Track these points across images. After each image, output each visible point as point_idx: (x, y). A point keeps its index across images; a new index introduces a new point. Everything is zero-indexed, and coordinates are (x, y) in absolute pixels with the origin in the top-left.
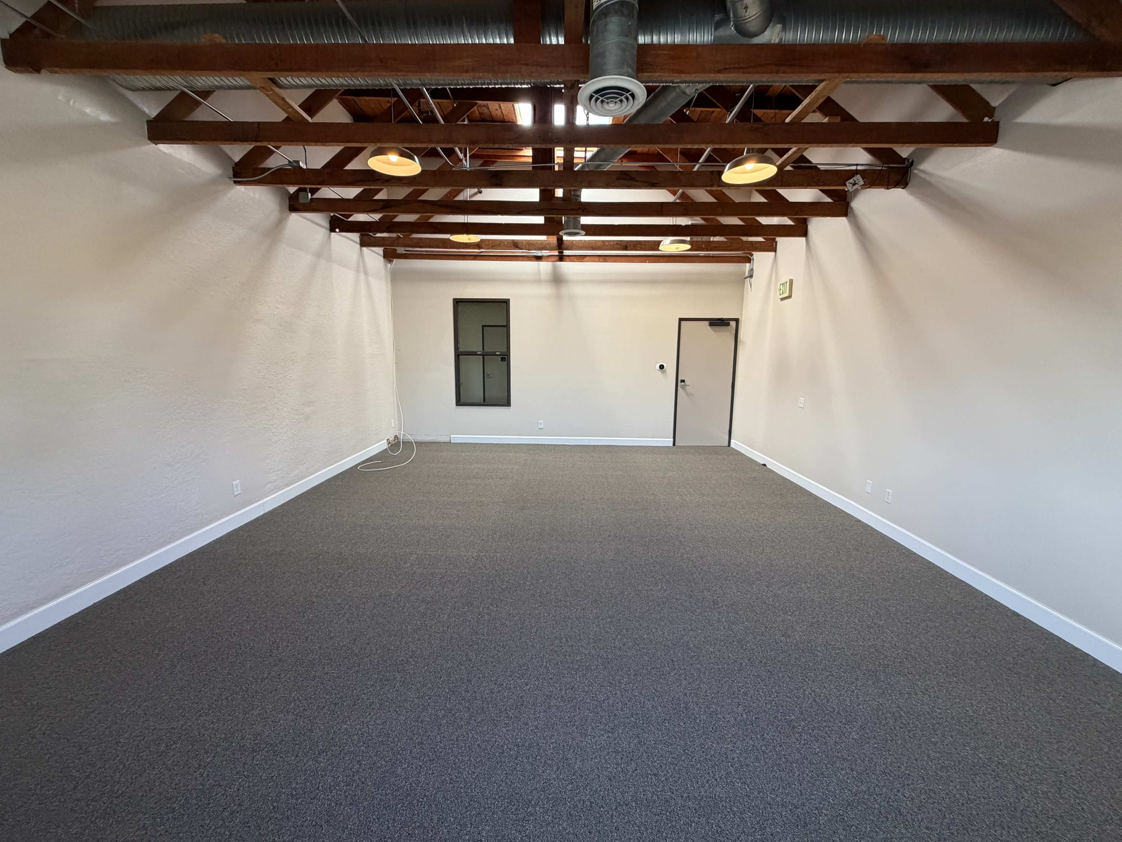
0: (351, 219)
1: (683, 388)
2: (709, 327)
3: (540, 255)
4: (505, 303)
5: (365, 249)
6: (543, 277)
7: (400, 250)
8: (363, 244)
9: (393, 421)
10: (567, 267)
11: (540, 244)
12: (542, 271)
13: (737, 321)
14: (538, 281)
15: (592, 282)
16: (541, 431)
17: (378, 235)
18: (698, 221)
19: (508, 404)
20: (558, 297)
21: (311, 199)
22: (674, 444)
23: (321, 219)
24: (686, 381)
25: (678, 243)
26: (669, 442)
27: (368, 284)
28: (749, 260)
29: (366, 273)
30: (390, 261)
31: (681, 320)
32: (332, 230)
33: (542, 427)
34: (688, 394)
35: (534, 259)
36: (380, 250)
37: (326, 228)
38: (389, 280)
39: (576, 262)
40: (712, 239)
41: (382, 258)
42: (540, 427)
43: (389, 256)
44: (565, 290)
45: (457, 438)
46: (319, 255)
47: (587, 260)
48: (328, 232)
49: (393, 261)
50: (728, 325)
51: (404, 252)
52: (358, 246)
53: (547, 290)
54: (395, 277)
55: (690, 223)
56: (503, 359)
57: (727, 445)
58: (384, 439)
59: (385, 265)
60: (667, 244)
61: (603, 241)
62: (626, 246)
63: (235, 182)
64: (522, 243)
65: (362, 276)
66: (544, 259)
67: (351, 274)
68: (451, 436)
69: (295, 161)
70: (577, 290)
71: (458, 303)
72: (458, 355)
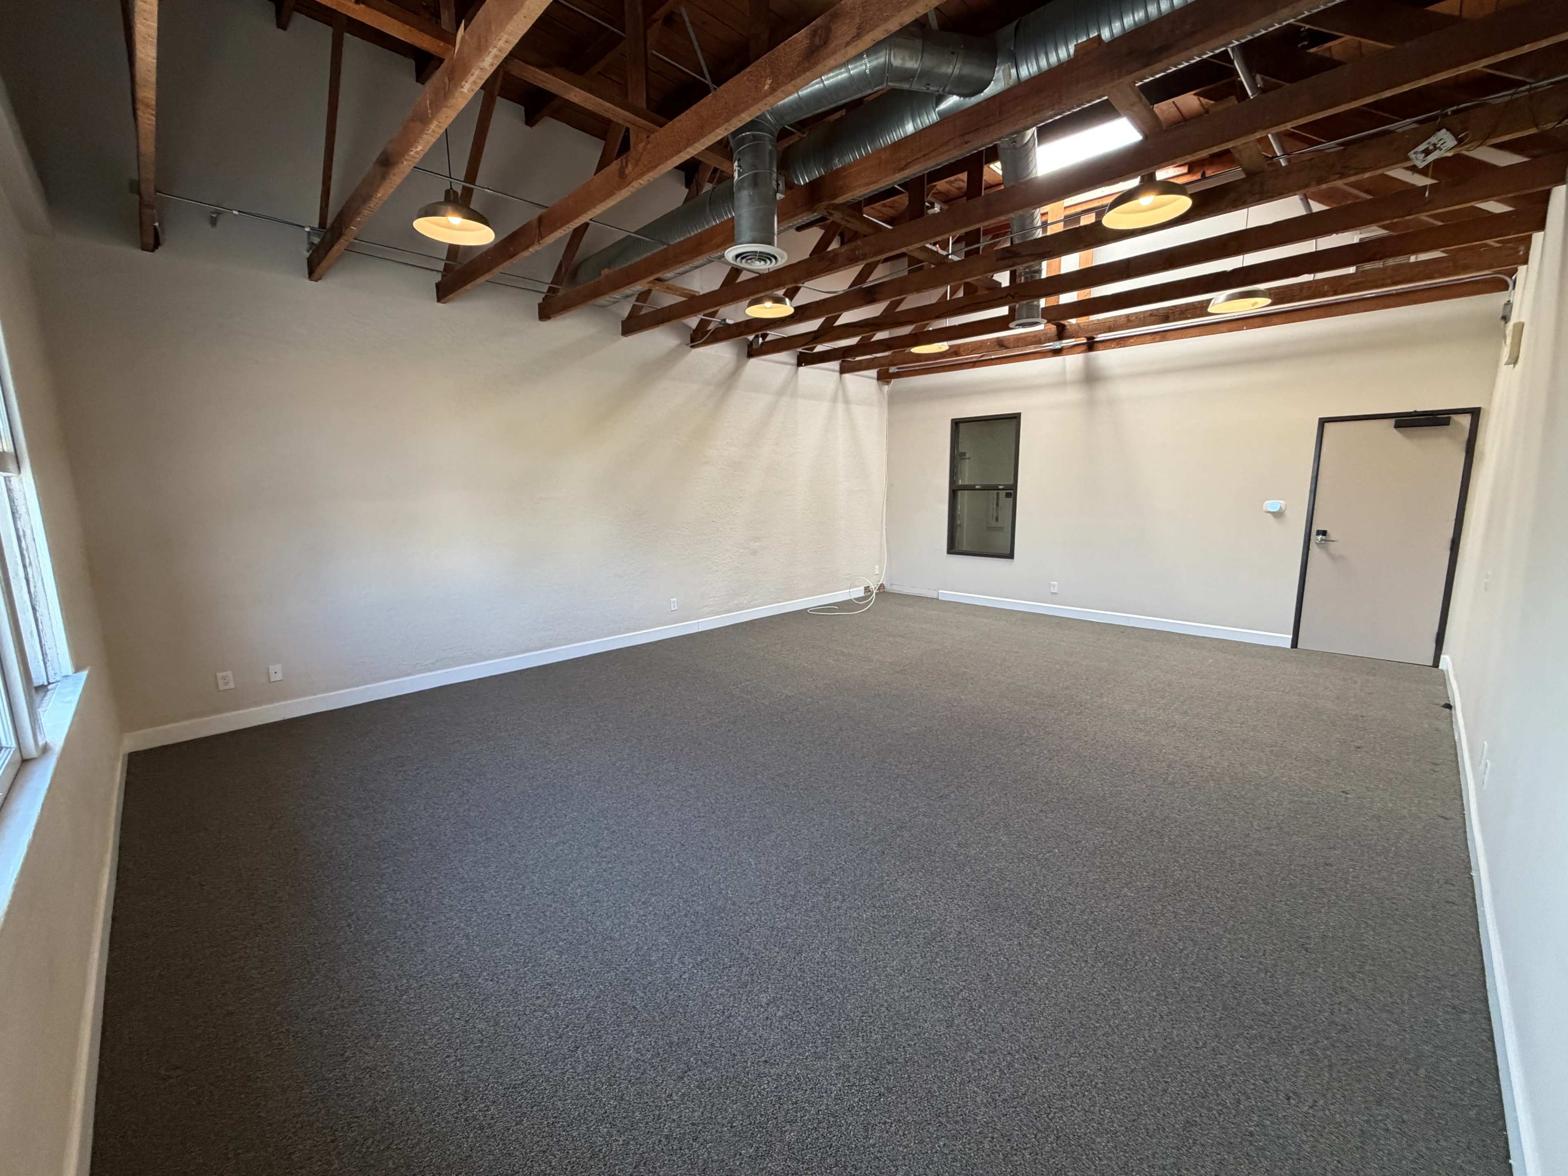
0: (816, 350)
1: (1323, 545)
2: (1395, 431)
3: (1058, 347)
4: (1015, 418)
5: (847, 376)
6: (1069, 377)
7: (893, 370)
8: (843, 371)
9: (877, 566)
10: (1105, 357)
11: (1032, 337)
12: (1068, 369)
13: (1475, 413)
14: (1061, 383)
15: (1145, 374)
16: (1054, 597)
17: (858, 359)
18: (1374, 232)
19: (1010, 556)
20: (1091, 404)
21: (762, 343)
22: (1295, 644)
23: (787, 357)
24: (1329, 531)
25: (1243, 297)
26: (1285, 639)
27: (848, 411)
28: (1502, 286)
29: (847, 402)
30: (888, 383)
31: (1323, 422)
32: (799, 364)
33: (1055, 591)
34: (1332, 557)
35: (1050, 354)
36: (873, 373)
37: (792, 365)
38: (885, 405)
39: (1114, 348)
40: (1413, 259)
41: (875, 382)
42: (1053, 591)
43: (884, 377)
44: (1102, 392)
45: (946, 595)
46: (780, 393)
47: (1133, 342)
48: (795, 367)
49: (890, 382)
50: (1446, 422)
51: (897, 370)
52: (837, 374)
53: (1074, 395)
54: (893, 400)
55: (1356, 240)
56: (1008, 495)
57: (1431, 663)
58: (860, 586)
59: (880, 389)
60: (1219, 302)
61: (1128, 316)
62: (1166, 316)
63: (692, 347)
64: (1009, 339)
65: (840, 406)
66: (1064, 352)
67: (824, 407)
68: (940, 591)
69: (722, 320)
70: (1122, 390)
71: (956, 424)
72: (954, 492)
